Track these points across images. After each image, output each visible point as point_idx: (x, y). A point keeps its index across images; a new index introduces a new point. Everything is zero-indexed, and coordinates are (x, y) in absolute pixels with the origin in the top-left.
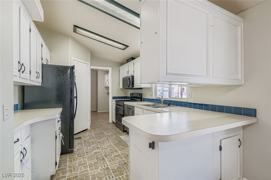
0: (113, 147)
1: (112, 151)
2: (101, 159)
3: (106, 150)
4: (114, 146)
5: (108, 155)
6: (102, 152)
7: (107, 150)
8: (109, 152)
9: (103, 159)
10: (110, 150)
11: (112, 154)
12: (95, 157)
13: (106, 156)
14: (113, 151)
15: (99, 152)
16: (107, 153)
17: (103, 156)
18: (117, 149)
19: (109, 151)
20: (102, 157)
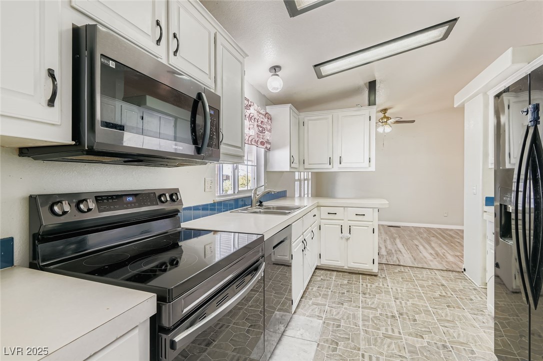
0: (366, 332)
1: (375, 324)
2: (405, 316)
3: (390, 333)
4: (362, 333)
5: (387, 317)
6: (401, 332)
7: (387, 330)
8: (384, 323)
9: (401, 314)
10: (378, 326)
11: (379, 317)
12: (421, 326)
13: (393, 317)
14: (373, 321)
15: (410, 334)
16: (389, 323)
17: (400, 321)
18: (360, 323)
19: (383, 326)
20: (404, 319)
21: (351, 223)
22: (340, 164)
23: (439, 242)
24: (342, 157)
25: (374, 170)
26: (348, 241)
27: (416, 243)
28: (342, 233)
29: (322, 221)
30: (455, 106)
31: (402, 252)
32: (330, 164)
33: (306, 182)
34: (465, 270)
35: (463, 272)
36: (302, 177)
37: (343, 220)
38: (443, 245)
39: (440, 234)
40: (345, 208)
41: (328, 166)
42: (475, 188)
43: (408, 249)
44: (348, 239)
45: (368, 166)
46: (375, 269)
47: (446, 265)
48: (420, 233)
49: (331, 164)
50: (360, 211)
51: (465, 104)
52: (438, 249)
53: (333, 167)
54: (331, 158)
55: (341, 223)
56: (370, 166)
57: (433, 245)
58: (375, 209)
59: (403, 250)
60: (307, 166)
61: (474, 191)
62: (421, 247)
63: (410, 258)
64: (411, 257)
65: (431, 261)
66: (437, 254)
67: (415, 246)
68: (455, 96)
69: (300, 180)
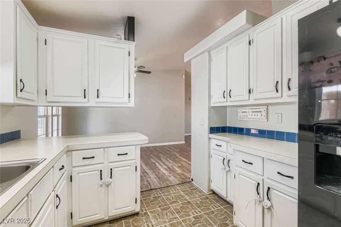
21: (112, 165)
22: (98, 97)
23: (165, 157)
24: (100, 90)
25: (133, 106)
26: (110, 187)
27: (153, 161)
28: (101, 179)
29: (74, 169)
30: (185, 61)
31: (148, 173)
32: (85, 97)
33: (55, 118)
34: (192, 180)
35: (191, 181)
36: (50, 113)
37: (103, 163)
38: (168, 159)
39: (162, 150)
40: (106, 149)
41: (82, 99)
42: (202, 120)
43: (151, 169)
44: (108, 186)
45: (127, 101)
46: (137, 208)
47: (179, 178)
48: (151, 152)
49: (87, 97)
50: (122, 150)
51: (192, 61)
52: (167, 163)
53: (88, 102)
54: (87, 91)
55: (99, 167)
56: (129, 102)
57: (164, 160)
58: (137, 146)
59: (148, 171)
60: (50, 98)
61: (202, 123)
62: (157, 164)
63: (155, 178)
64: (156, 176)
65: (169, 176)
66: (169, 168)
67: (153, 164)
68: (185, 54)
69: (47, 117)
